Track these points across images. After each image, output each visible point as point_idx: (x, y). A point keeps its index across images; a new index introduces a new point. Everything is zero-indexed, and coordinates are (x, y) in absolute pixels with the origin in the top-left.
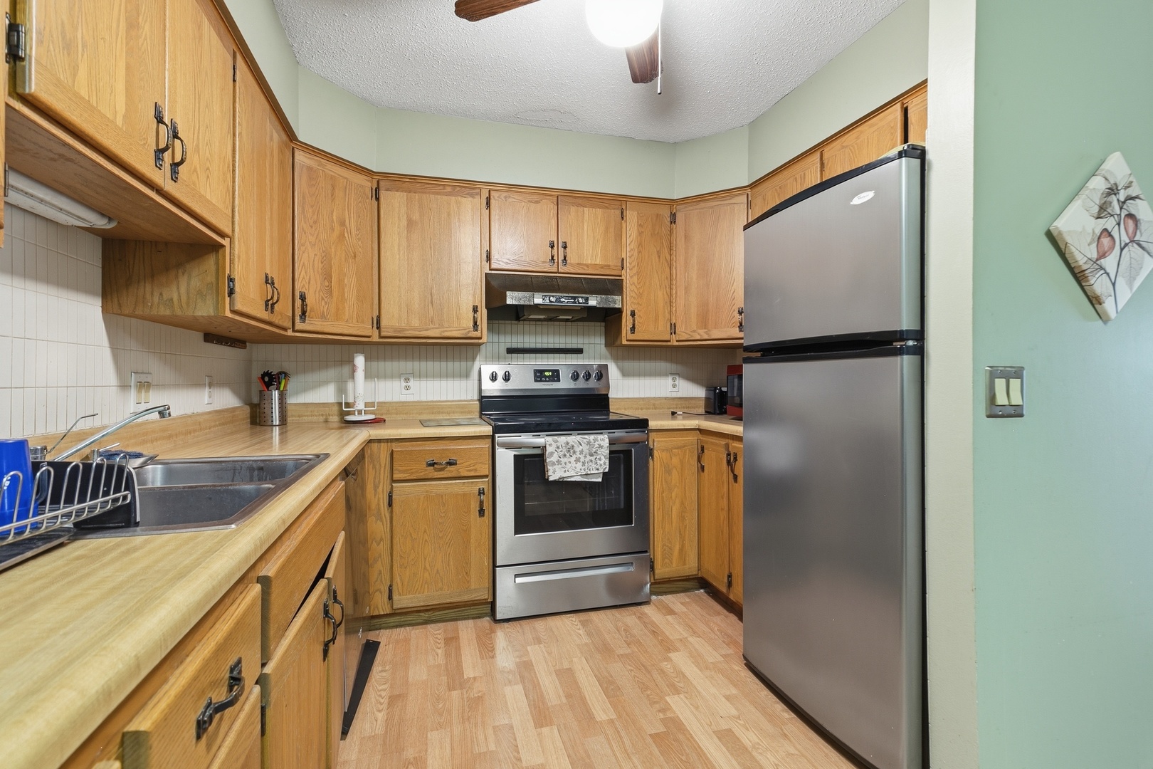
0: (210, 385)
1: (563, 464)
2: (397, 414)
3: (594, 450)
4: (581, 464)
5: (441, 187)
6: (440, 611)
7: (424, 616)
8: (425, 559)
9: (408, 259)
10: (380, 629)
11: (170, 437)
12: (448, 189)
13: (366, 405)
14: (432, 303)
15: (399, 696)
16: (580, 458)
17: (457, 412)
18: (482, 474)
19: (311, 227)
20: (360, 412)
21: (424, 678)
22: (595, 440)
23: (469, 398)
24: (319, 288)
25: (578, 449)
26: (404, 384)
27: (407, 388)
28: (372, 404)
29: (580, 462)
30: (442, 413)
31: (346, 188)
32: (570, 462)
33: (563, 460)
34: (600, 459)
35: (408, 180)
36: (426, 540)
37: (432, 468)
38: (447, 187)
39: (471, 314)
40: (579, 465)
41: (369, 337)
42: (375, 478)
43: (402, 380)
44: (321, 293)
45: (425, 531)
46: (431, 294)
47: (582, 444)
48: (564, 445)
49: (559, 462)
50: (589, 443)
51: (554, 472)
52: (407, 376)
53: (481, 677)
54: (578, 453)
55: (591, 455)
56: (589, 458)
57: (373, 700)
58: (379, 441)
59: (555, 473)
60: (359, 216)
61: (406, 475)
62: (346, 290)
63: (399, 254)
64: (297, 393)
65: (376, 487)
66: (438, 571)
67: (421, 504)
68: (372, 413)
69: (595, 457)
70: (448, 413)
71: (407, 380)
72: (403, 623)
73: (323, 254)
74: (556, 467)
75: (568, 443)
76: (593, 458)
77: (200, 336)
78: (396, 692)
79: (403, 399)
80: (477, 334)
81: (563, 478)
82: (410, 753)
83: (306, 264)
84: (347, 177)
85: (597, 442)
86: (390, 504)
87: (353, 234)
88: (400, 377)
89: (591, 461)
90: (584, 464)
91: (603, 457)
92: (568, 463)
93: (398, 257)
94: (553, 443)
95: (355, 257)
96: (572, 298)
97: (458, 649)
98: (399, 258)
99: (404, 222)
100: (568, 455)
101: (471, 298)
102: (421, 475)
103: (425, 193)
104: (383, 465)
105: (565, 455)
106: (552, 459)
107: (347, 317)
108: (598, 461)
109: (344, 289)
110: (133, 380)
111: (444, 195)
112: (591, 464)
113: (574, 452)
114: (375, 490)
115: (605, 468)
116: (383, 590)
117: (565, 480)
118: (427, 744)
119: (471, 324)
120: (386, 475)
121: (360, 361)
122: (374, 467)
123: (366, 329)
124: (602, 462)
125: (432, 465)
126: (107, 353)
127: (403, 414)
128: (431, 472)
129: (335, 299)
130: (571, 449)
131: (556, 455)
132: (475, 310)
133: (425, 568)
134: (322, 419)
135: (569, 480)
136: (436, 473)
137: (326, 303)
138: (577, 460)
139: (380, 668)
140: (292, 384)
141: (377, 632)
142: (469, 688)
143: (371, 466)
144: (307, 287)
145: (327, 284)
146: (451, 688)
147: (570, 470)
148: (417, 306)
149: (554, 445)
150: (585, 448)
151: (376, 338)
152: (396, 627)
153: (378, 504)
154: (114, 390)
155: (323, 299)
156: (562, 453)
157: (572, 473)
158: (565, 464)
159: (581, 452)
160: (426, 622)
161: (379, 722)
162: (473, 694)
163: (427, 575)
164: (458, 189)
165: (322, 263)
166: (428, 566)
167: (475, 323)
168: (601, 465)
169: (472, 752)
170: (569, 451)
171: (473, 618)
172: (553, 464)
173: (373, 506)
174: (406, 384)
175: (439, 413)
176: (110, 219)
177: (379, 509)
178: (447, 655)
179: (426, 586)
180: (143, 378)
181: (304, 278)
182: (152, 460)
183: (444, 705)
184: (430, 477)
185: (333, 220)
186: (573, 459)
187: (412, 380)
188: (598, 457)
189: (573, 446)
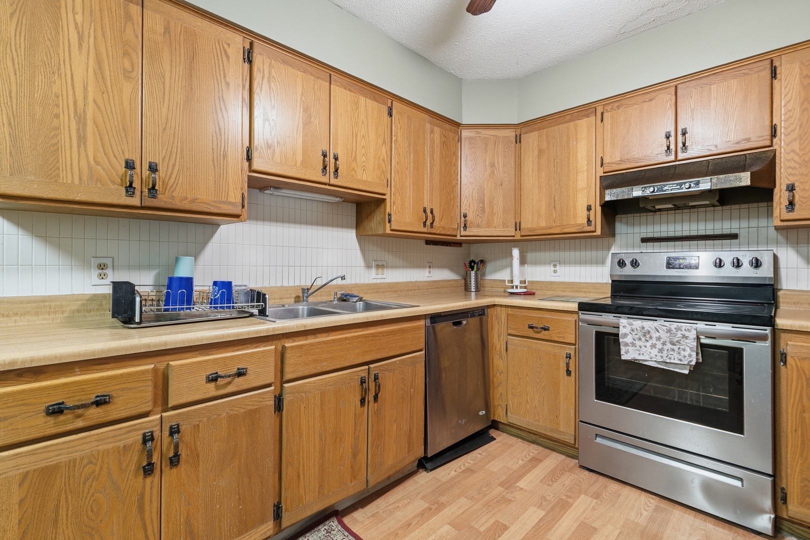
0: (430, 267)
1: (638, 347)
2: (547, 290)
3: (676, 339)
4: (657, 350)
5: (562, 118)
6: (544, 438)
7: (533, 437)
8: (527, 395)
9: (538, 179)
10: (504, 432)
11: (395, 291)
12: (568, 117)
13: (521, 282)
14: (555, 207)
15: (472, 470)
16: (656, 344)
17: (592, 292)
18: (569, 342)
19: (471, 173)
20: (517, 287)
21: (494, 470)
22: (678, 329)
23: (605, 281)
24: (476, 209)
25: (655, 335)
26: (553, 269)
27: (555, 272)
28: (525, 282)
29: (656, 348)
30: (580, 292)
31: (495, 142)
32: (645, 346)
33: (638, 343)
34: (684, 350)
35: (540, 121)
36: (528, 381)
37: (532, 330)
38: (567, 116)
39: (585, 213)
40: (655, 351)
41: (514, 236)
42: (498, 330)
43: (552, 265)
44: (477, 212)
45: (527, 375)
46: (554, 201)
47: (659, 330)
48: (638, 329)
49: (633, 345)
50: (669, 331)
51: (627, 352)
52: (555, 263)
53: (526, 491)
54: (654, 339)
55: (673, 344)
56: (669, 346)
57: (459, 464)
58: (501, 306)
59: (628, 354)
60: (505, 157)
61: (515, 332)
62: (495, 208)
63: (532, 176)
64: (491, 273)
65: (499, 336)
66: (535, 406)
67: (525, 354)
68: (525, 287)
69: (678, 347)
70: (585, 292)
71: (555, 266)
72: (519, 436)
73: (479, 188)
74: (630, 348)
75: (643, 328)
76: (676, 348)
77: (423, 242)
78: (473, 468)
79: (552, 279)
80: (591, 228)
81: (637, 360)
82: (443, 499)
83: (467, 196)
84: (496, 134)
85: (679, 332)
86: (507, 350)
87: (501, 170)
88: (550, 264)
89: (673, 350)
90: (661, 351)
91: (688, 349)
92: (643, 347)
93: (531, 178)
94: (627, 325)
95: (502, 185)
96: (677, 184)
97: (534, 467)
98: (533, 179)
99: (536, 152)
100: (643, 339)
101: (585, 199)
102: (525, 334)
103: (551, 127)
104: (503, 323)
105: (640, 339)
106: (625, 340)
107: (495, 224)
108: (682, 352)
109: (493, 207)
110: (374, 264)
111: (564, 124)
112: (672, 353)
113: (651, 338)
114: (499, 339)
115: (691, 361)
116: (503, 405)
117: (641, 362)
118: (455, 501)
119: (585, 221)
120: (505, 330)
121: (516, 252)
122: (498, 323)
123: (511, 231)
124: (686, 354)
125: (531, 327)
126: (359, 252)
127: (551, 290)
128: (531, 333)
129: (486, 214)
130: (646, 333)
131: (630, 336)
132: (589, 208)
133: (527, 401)
134: (502, 290)
135: (644, 363)
136: (535, 334)
137: (480, 217)
138: (653, 346)
139: (481, 452)
140: (489, 267)
141: (501, 433)
142: (512, 492)
143: (496, 322)
144: (468, 209)
145: (481, 205)
146: (501, 485)
147: (645, 354)
148: (544, 211)
149: (629, 328)
150: (665, 336)
151: (518, 237)
152: (514, 436)
153: (500, 348)
154: (363, 269)
155: (478, 215)
156: (638, 336)
157: (647, 358)
158: (640, 347)
159: (659, 339)
160: (533, 442)
161: (449, 475)
162: (509, 496)
163: (528, 406)
164: (576, 114)
165: (478, 193)
166: (529, 400)
167: (589, 220)
168: (685, 357)
169: (469, 523)
170: (645, 336)
171: (568, 456)
172: (626, 345)
173: (498, 348)
174: (554, 269)
175: (577, 291)
176: (342, 198)
177: (501, 351)
178: (523, 467)
179: (528, 414)
180: (380, 263)
181: (466, 204)
182: (361, 300)
183: (486, 490)
184: (530, 336)
185: (485, 165)
186: (649, 344)
187: (558, 265)
188: (681, 347)
189: (649, 332)
